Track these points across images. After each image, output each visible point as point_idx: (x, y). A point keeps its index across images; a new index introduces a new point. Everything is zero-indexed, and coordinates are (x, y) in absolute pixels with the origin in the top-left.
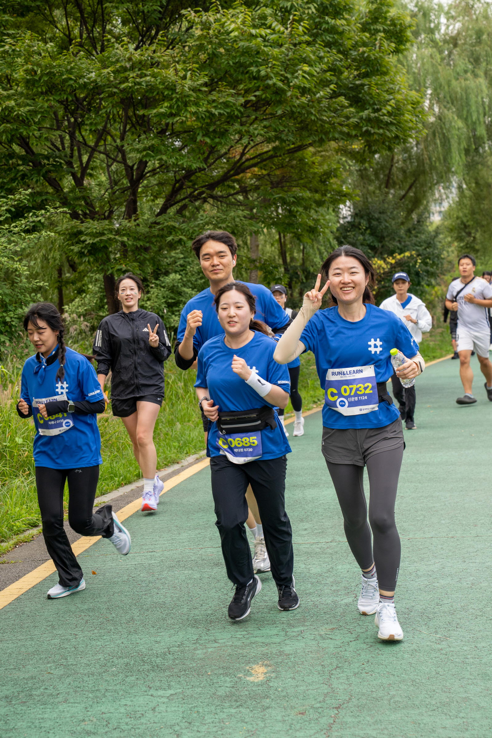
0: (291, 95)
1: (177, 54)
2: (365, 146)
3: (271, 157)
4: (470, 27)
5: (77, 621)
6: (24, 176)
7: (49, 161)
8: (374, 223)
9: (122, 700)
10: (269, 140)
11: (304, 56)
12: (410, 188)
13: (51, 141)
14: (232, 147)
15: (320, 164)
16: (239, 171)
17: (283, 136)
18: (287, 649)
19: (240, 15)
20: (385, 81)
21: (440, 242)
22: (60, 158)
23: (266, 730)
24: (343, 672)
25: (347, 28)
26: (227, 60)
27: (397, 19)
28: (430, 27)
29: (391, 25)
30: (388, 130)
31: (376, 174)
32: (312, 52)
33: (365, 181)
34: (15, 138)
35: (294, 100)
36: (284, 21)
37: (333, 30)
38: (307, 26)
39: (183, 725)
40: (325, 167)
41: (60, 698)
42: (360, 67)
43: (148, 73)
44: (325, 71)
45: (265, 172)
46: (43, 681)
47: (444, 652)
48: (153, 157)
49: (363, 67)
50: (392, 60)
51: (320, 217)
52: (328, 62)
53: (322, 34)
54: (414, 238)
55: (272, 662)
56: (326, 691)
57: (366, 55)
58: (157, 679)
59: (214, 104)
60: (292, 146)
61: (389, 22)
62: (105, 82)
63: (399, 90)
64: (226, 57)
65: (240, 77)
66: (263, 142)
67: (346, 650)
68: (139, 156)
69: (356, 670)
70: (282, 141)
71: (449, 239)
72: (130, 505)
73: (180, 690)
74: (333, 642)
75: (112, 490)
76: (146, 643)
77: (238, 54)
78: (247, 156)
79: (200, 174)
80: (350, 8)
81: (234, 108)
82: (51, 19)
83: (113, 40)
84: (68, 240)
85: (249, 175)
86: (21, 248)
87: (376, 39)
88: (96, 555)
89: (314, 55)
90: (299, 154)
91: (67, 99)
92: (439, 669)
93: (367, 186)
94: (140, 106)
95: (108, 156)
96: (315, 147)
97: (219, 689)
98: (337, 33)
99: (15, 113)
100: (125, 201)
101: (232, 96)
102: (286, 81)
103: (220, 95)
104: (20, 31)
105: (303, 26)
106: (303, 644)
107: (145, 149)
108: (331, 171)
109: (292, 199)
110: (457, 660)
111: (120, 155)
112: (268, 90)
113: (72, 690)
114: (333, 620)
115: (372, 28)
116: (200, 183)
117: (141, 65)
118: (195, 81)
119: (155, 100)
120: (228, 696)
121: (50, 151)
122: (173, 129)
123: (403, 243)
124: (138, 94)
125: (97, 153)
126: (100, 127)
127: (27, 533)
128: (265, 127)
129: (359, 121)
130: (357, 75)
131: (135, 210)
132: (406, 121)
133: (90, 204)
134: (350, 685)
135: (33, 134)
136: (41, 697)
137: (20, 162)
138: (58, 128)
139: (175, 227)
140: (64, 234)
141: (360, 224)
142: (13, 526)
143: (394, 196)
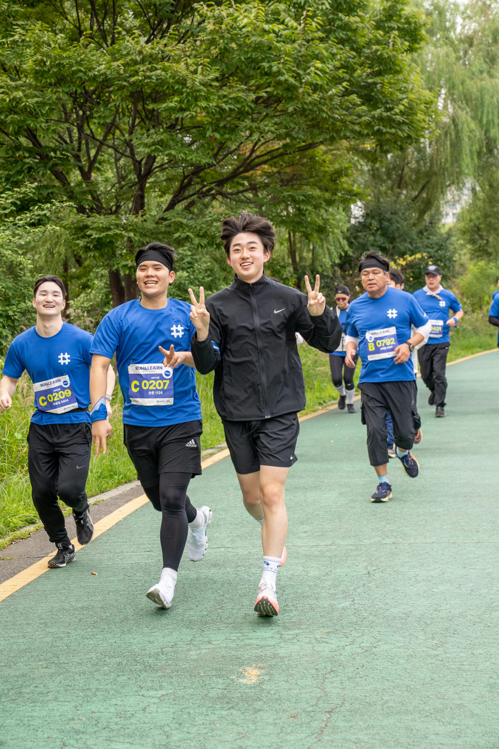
0: (303, 92)
1: (189, 48)
2: (377, 146)
3: (281, 155)
4: (487, 26)
5: (71, 619)
6: (30, 169)
7: (55, 153)
8: (386, 224)
9: (113, 700)
10: (279, 137)
11: (317, 52)
12: (423, 188)
13: (59, 134)
14: (241, 143)
15: (331, 163)
16: (249, 168)
17: (293, 133)
18: (282, 652)
19: (253, 10)
20: (398, 80)
21: (452, 244)
22: (68, 152)
23: (257, 732)
24: (337, 676)
25: (360, 25)
26: (239, 55)
27: (411, 17)
28: (445, 27)
29: (406, 23)
30: (400, 130)
31: (389, 174)
32: (325, 48)
33: (377, 181)
34: (22, 130)
35: (306, 96)
36: (297, 17)
37: (346, 27)
38: (321, 23)
39: (173, 726)
40: (337, 166)
41: (51, 696)
42: (373, 65)
43: (158, 66)
44: (338, 69)
45: (275, 170)
46: (34, 679)
47: (440, 658)
48: (162, 152)
49: (376, 65)
50: (406, 58)
51: (330, 217)
52: (340, 59)
53: (335, 31)
54: (426, 240)
55: (265, 665)
56: (319, 695)
57: (379, 53)
58: (149, 679)
59: (225, 100)
60: (304, 144)
61: (403, 21)
62: (115, 74)
63: (412, 89)
64: (238, 52)
65: (252, 73)
66: (274, 139)
67: (341, 655)
68: (147, 150)
69: (351, 675)
70: (293, 138)
71: (462, 242)
72: (129, 504)
73: (172, 691)
74: (328, 645)
75: (111, 488)
76: (139, 643)
77: (250, 49)
78: (258, 153)
79: (209, 171)
80: (365, 5)
81: (245, 104)
82: (61, 10)
83: (124, 33)
84: (74, 234)
85: (259, 172)
86: (26, 242)
87: (390, 37)
88: (93, 553)
89: (327, 52)
90: (310, 152)
91: (76, 91)
92: (434, 676)
93: (379, 186)
94: (150, 100)
95: (116, 150)
96: (326, 146)
97: (211, 691)
98: (350, 29)
99: (23, 104)
100: (132, 196)
101: (243, 91)
102: (298, 77)
103: (231, 90)
104: (29, 22)
105: (316, 22)
106: (298, 648)
107: (154, 144)
108: (342, 170)
109: (302, 198)
110: (453, 666)
111: (128, 150)
112: (280, 87)
113: (62, 689)
114: (329, 623)
115: (386, 25)
116: (209, 179)
117: (152, 59)
118: (206, 76)
119: (165, 94)
120: (220, 698)
121: (57, 144)
122: (182, 125)
123: (414, 245)
124: (149, 88)
125: (105, 147)
126: (108, 121)
127: (23, 530)
128: (275, 124)
129: (371, 120)
130: (370, 73)
131: (142, 206)
132: (419, 121)
133: (96, 199)
134: (344, 689)
135: (41, 126)
136: (31, 695)
137: (27, 155)
138: (67, 121)
139: (182, 223)
140: (70, 228)
141: (371, 224)
142: (10, 522)
143: (406, 196)
